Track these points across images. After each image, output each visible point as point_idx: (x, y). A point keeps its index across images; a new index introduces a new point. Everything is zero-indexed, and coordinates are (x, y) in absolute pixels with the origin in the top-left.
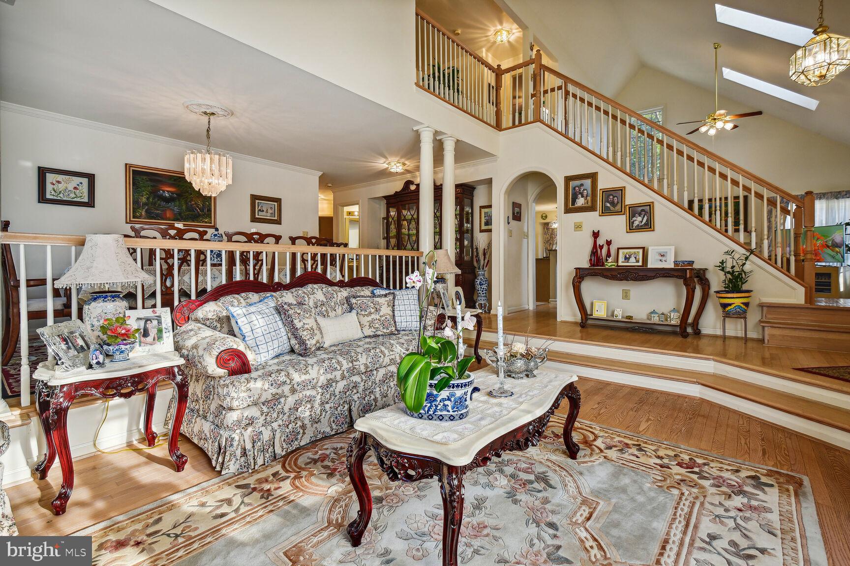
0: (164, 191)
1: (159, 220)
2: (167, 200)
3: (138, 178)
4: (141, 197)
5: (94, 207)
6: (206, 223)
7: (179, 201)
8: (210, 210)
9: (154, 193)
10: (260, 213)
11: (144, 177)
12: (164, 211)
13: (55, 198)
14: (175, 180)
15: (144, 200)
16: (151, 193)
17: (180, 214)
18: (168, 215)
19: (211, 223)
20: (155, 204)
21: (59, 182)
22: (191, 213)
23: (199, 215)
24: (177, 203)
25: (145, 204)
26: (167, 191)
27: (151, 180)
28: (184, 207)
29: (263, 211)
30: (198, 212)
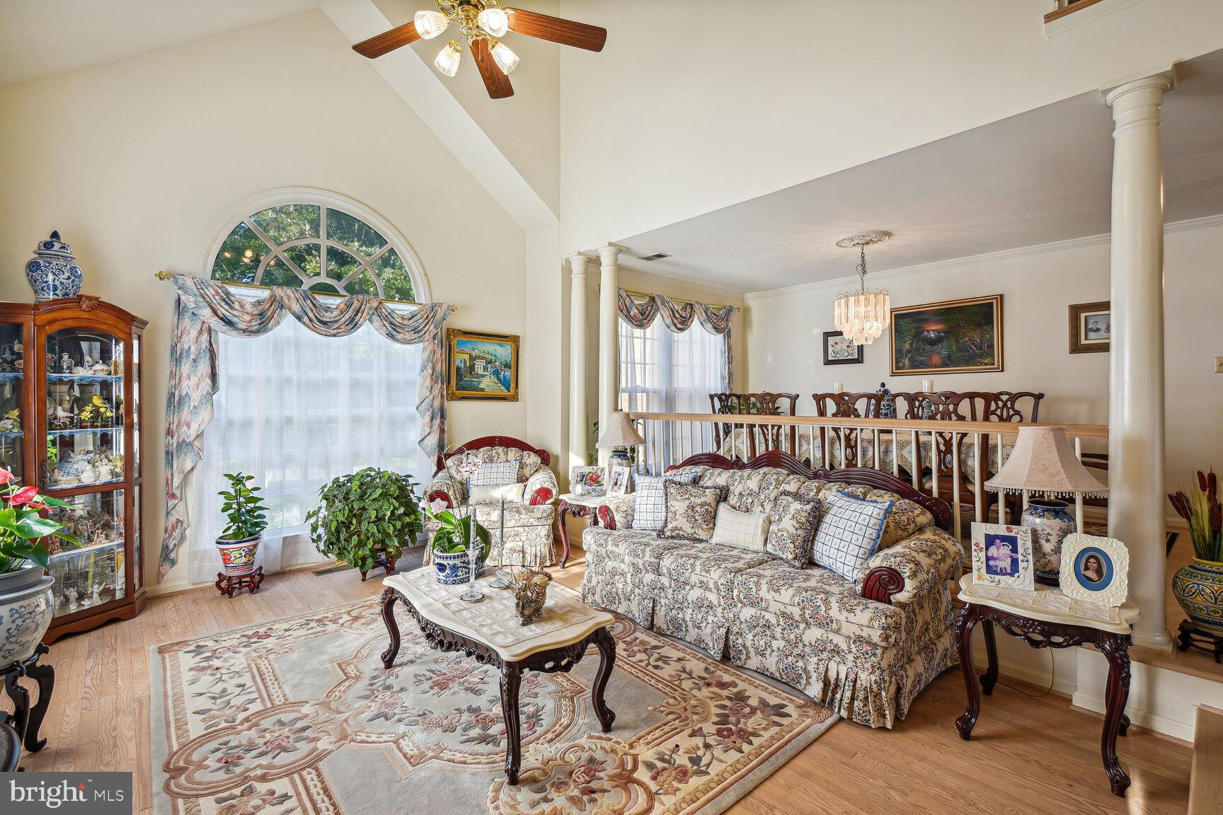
0: (928, 332)
1: (923, 368)
2: (933, 342)
3: (901, 322)
4: (903, 344)
5: (862, 362)
6: (986, 364)
7: (947, 340)
8: (991, 346)
9: (918, 334)
10: (1092, 335)
11: (907, 320)
12: (930, 356)
13: (834, 359)
14: (942, 314)
15: (907, 346)
16: (914, 337)
17: (949, 357)
18: (934, 361)
19: (993, 364)
20: (918, 349)
21: (836, 343)
22: (963, 354)
23: (976, 355)
24: (945, 343)
25: (909, 351)
26: (933, 331)
27: (915, 321)
28: (954, 347)
29: (1098, 330)
30: (974, 351)
